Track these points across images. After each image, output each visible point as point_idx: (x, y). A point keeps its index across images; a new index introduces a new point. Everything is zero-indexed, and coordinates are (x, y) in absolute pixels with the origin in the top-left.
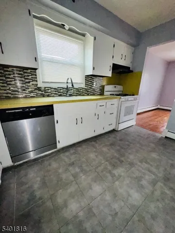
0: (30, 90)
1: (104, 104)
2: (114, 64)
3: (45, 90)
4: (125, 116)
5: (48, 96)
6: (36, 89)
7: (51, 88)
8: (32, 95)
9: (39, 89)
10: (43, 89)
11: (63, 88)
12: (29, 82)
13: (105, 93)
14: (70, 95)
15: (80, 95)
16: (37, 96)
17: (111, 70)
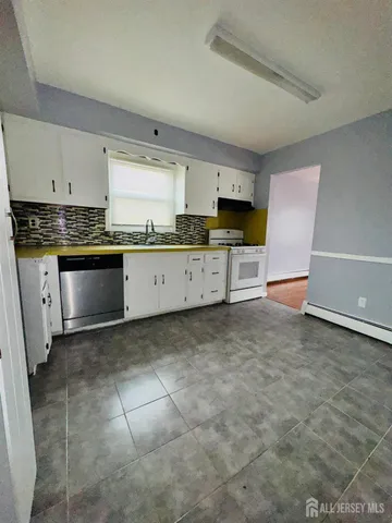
0: (94, 235)
1: (201, 257)
2: (220, 199)
3: (114, 237)
4: (240, 278)
5: (119, 244)
6: (102, 234)
7: (124, 233)
8: (96, 241)
9: (107, 234)
10: (112, 234)
11: (142, 234)
12: (94, 225)
13: (211, 242)
14: (152, 244)
15: (167, 243)
16: (103, 244)
17: (216, 208)
